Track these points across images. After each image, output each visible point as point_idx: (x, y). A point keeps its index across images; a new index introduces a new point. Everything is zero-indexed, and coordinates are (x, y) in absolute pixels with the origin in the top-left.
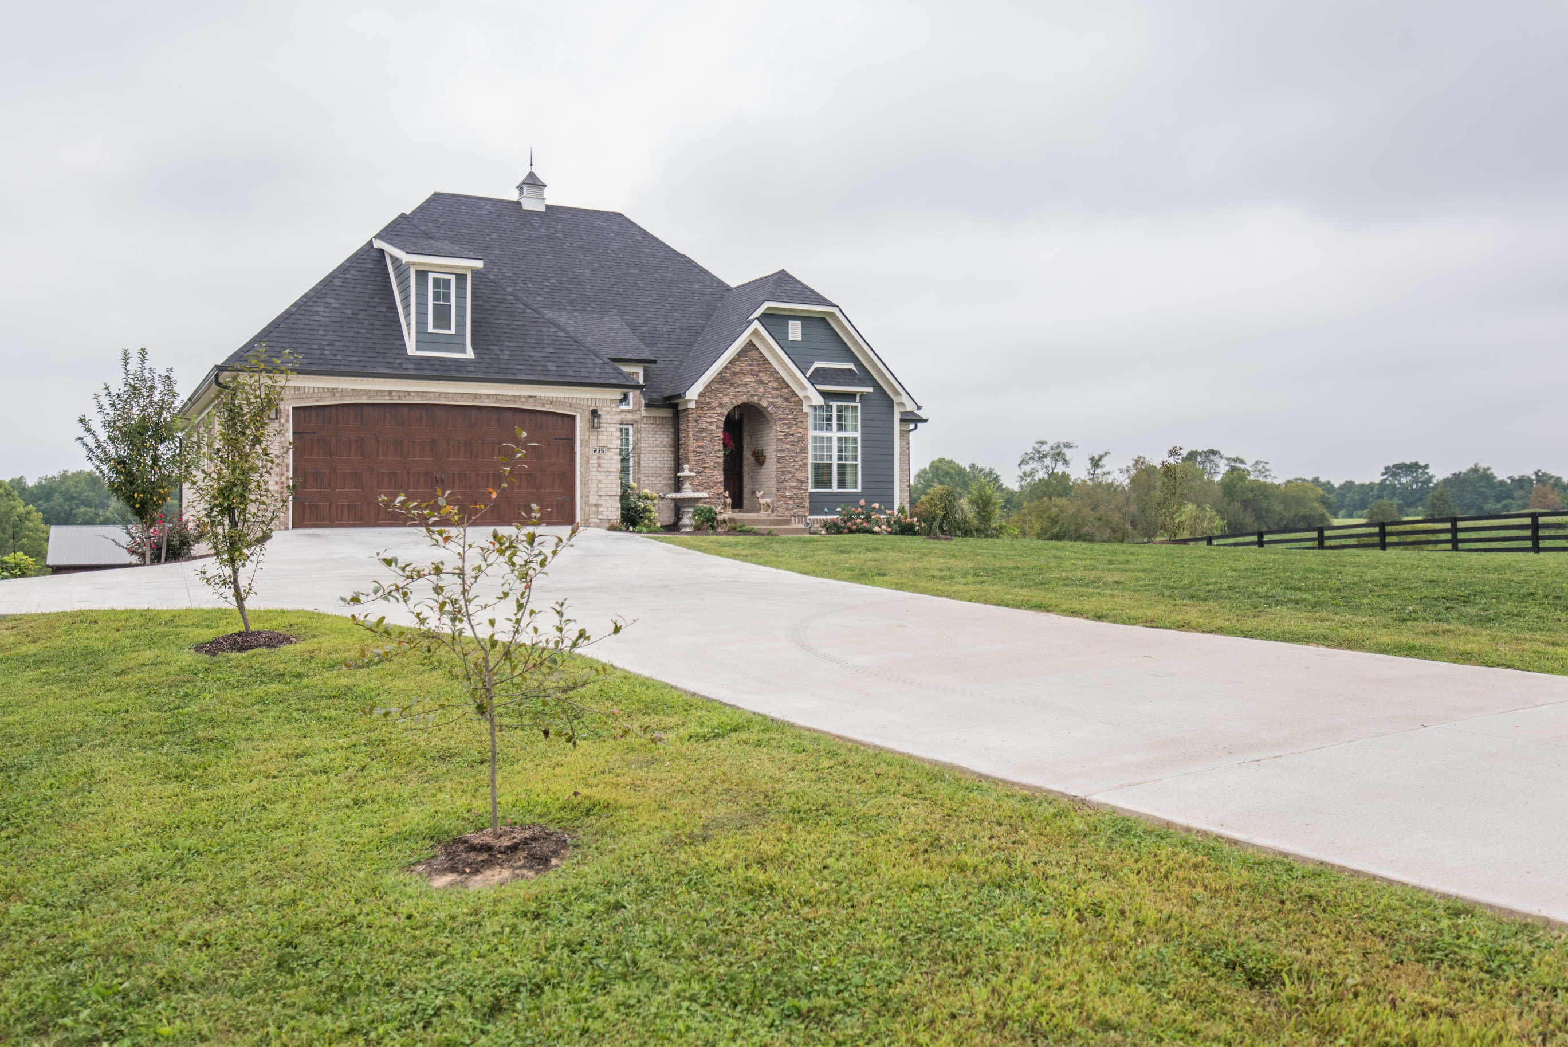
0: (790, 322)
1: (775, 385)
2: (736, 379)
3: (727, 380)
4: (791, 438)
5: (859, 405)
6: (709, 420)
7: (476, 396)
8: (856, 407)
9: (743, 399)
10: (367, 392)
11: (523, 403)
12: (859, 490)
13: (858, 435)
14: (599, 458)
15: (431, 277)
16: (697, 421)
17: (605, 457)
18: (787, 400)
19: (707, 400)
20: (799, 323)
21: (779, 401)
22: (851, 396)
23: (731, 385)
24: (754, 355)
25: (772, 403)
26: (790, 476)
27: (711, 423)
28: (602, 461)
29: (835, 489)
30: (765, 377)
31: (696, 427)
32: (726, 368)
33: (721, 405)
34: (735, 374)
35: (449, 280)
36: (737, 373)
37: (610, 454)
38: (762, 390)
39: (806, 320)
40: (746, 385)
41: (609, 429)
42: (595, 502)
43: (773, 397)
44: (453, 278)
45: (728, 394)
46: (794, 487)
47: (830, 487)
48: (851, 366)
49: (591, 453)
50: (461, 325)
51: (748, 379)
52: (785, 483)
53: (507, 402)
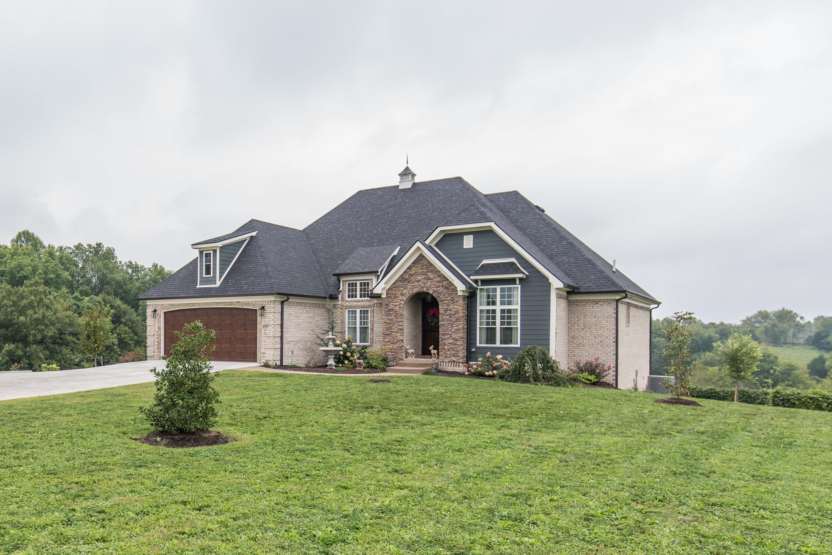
0: (465, 236)
1: (438, 279)
2: (412, 278)
3: (406, 279)
4: (449, 312)
5: (519, 286)
6: (395, 304)
7: (217, 303)
8: (518, 288)
9: (416, 290)
10: (182, 305)
11: (235, 305)
12: (519, 345)
13: (518, 307)
14: (265, 330)
15: (204, 252)
16: (387, 305)
17: (267, 329)
18: (447, 288)
19: (394, 292)
20: (471, 237)
21: (441, 289)
22: (512, 281)
23: (409, 282)
24: (424, 262)
25: (436, 291)
26: (448, 336)
27: (395, 306)
28: (266, 331)
29: (498, 344)
30: (431, 275)
31: (386, 308)
32: (405, 272)
33: (402, 295)
34: (411, 275)
35: (210, 253)
36: (413, 275)
37: (270, 328)
38: (429, 283)
39: (476, 233)
40: (419, 281)
41: (270, 316)
42: (263, 352)
43: (436, 287)
44: (212, 252)
45: (407, 288)
46: (451, 343)
47: (495, 343)
48: (513, 260)
49: (262, 328)
50: (215, 272)
51: (419, 278)
52: (445, 341)
53: (229, 305)
